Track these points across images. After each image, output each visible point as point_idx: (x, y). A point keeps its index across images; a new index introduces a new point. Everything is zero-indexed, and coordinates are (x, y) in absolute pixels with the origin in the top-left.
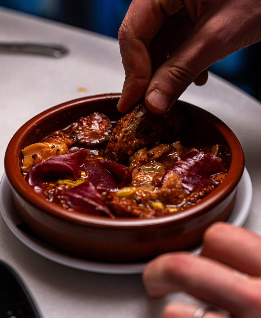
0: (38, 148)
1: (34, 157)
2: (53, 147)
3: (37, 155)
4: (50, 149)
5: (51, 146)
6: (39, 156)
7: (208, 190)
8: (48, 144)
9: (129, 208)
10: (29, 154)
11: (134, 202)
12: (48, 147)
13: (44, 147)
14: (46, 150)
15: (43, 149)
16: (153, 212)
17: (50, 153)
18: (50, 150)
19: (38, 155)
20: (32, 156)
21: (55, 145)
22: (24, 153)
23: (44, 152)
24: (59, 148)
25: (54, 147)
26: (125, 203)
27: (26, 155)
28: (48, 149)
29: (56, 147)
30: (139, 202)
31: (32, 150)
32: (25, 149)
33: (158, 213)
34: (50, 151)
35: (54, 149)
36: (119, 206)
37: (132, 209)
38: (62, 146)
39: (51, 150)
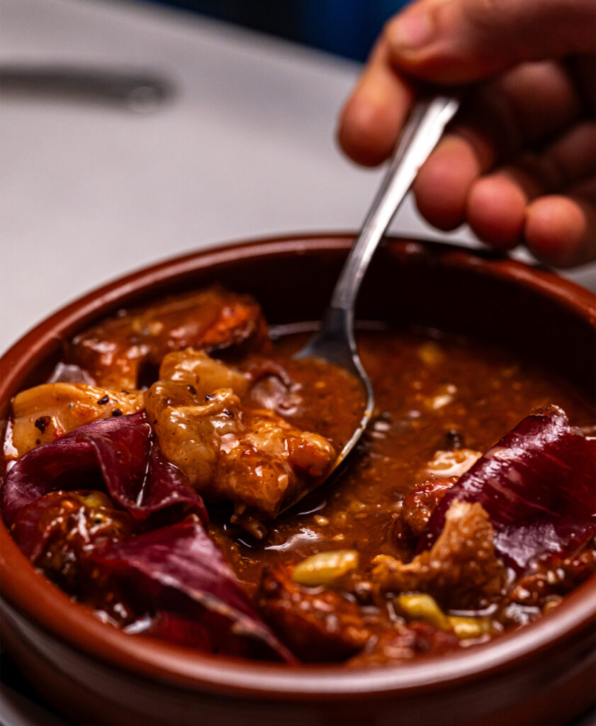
0: (58, 400)
1: (43, 424)
2: (103, 401)
3: (50, 418)
4: (94, 407)
5: (98, 397)
6: (56, 425)
7: (576, 563)
8: (90, 390)
9: (332, 621)
10: (31, 413)
11: (348, 601)
12: (89, 399)
13: (75, 398)
14: (80, 407)
15: (72, 404)
16: (408, 636)
17: (89, 419)
18: (93, 411)
19: (54, 419)
20: (37, 421)
21: (111, 396)
22: (15, 409)
23: (73, 413)
24: (122, 406)
25: (108, 401)
26: (318, 604)
27: (20, 417)
28: (88, 406)
29: (111, 402)
30: (365, 600)
31: (41, 402)
32: (22, 398)
33: (423, 642)
34: (90, 412)
35: (105, 408)
36: (299, 618)
37: (343, 626)
38: (134, 401)
39: (96, 409)
